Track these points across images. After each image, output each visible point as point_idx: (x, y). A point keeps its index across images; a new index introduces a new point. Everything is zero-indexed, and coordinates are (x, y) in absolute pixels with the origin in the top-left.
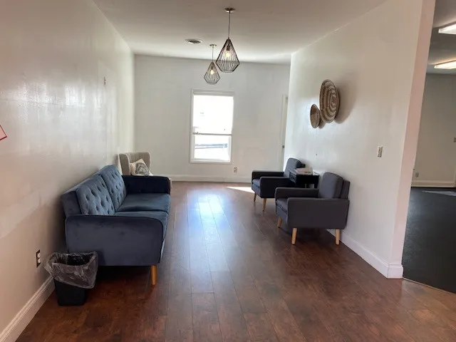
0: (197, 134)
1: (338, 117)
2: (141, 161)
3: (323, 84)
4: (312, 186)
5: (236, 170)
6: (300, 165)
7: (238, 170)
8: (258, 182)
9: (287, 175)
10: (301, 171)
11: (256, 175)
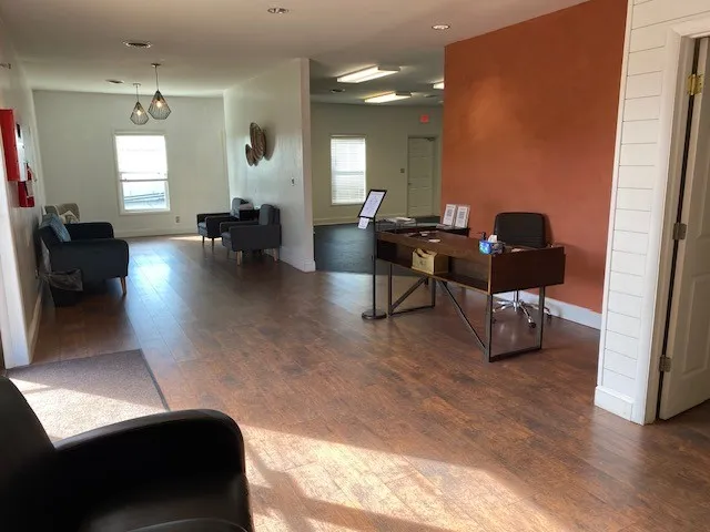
0: (126, 180)
1: (267, 154)
2: (69, 213)
3: (252, 124)
4: (256, 220)
5: (178, 220)
6: (243, 202)
7: (181, 219)
8: (204, 225)
9: (232, 214)
10: (244, 207)
11: (201, 218)
